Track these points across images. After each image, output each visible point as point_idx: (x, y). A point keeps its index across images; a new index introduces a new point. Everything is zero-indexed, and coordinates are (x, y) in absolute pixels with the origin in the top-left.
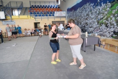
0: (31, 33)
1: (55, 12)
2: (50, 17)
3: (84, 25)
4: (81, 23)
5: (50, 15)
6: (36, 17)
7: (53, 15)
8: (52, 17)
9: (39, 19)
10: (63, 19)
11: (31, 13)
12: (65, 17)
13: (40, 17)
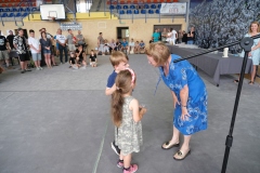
0: (111, 49)
1: (163, 4)
2: (150, 15)
3: (225, 35)
4: (219, 30)
5: (150, 12)
6: (122, 16)
7: (158, 12)
8: (155, 15)
9: (126, 20)
10: (177, 21)
11: (112, 7)
12: (183, 16)
13: (130, 16)
